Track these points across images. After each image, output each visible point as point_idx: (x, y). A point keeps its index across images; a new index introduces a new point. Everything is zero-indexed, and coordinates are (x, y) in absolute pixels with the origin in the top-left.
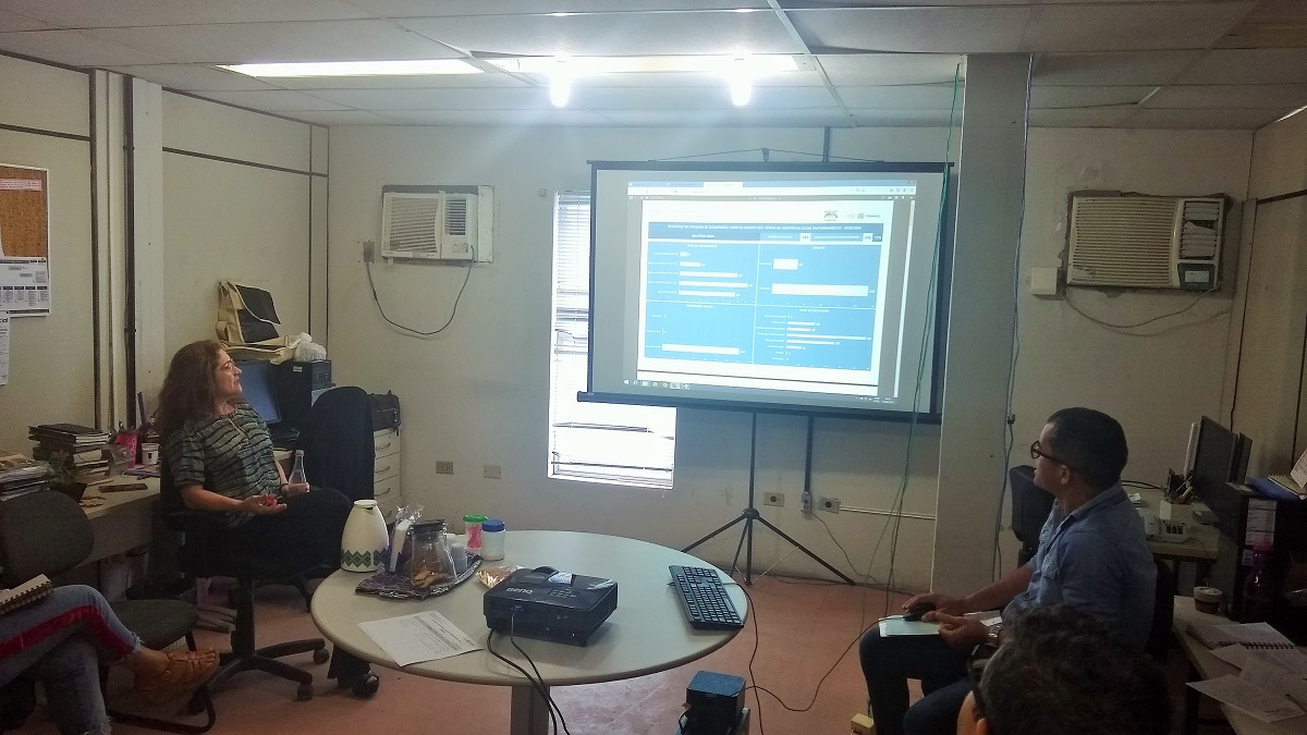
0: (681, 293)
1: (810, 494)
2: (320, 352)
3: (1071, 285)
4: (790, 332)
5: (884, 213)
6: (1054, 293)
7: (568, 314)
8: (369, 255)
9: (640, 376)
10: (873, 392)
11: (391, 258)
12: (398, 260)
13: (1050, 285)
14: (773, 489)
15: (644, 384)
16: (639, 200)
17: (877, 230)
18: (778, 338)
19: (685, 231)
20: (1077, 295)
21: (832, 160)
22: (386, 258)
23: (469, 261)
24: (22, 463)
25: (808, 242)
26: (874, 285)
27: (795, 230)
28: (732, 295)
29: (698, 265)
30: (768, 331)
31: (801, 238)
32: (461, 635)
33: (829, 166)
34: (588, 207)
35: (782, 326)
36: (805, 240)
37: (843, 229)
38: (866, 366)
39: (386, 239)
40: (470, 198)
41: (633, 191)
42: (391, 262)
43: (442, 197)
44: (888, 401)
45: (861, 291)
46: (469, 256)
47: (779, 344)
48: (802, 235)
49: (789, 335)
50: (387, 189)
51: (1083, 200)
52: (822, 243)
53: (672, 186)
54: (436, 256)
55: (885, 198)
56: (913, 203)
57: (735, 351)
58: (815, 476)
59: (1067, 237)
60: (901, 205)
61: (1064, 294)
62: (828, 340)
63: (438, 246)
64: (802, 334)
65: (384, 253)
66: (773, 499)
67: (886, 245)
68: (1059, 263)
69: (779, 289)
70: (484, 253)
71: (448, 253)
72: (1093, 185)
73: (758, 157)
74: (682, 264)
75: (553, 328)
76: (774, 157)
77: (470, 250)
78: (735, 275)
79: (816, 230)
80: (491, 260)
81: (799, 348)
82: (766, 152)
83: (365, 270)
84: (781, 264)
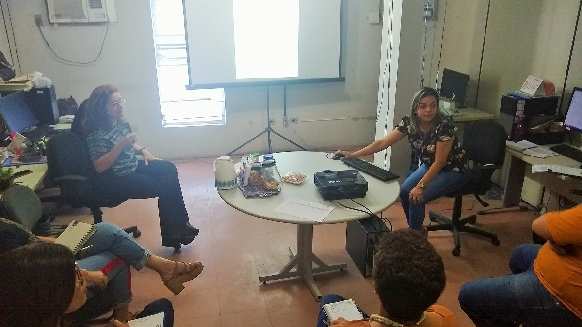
1: (286, 117)
2: (48, 82)
8: (40, 22)
11: (56, 23)
12: (60, 24)
13: (377, 19)
22: (52, 24)
23: (106, 22)
42: (56, 26)
46: (105, 20)
54: (86, 21)
58: (287, 109)
63: (86, 15)
65: (51, 21)
66: (271, 121)
70: (112, 17)
71: (93, 19)
77: (106, 16)
80: (116, 21)
83: (38, 30)
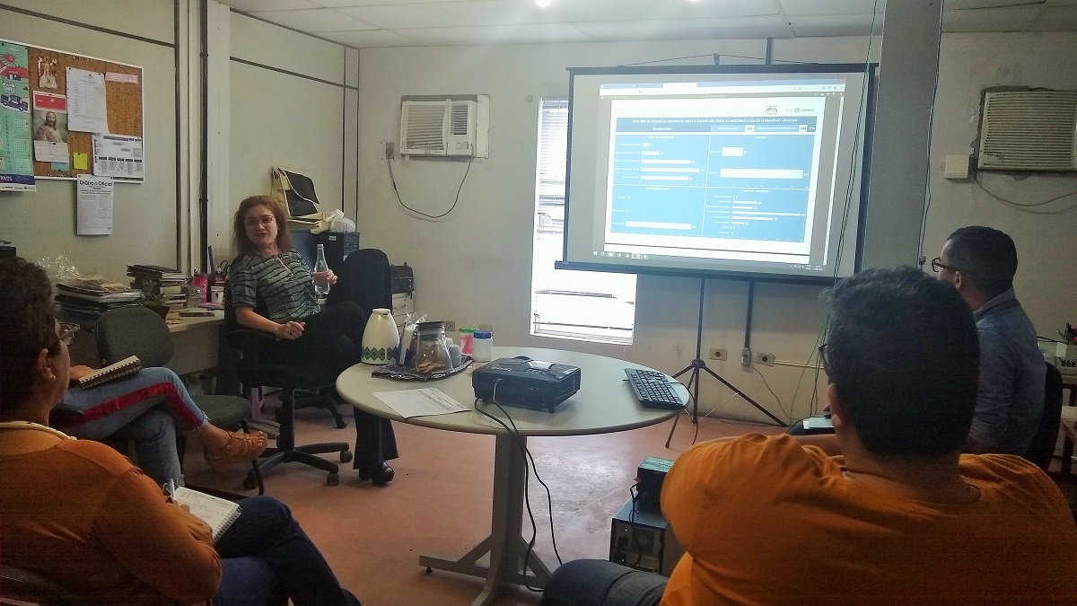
0: (643, 177)
1: (749, 349)
2: (350, 225)
3: (983, 170)
4: (735, 210)
5: (817, 107)
6: (966, 177)
7: (549, 200)
8: (390, 153)
9: (607, 248)
10: (805, 260)
11: (407, 155)
12: (412, 157)
13: (962, 170)
14: (718, 346)
15: (610, 255)
16: (609, 100)
17: (810, 122)
18: (724, 215)
19: (647, 125)
20: (986, 178)
21: (773, 63)
22: (403, 155)
23: (469, 157)
24: (122, 290)
25: (752, 132)
26: (808, 170)
27: (741, 122)
28: (686, 179)
29: (657, 153)
30: (715, 209)
31: (746, 129)
32: (453, 402)
33: (771, 68)
34: (566, 111)
35: (728, 204)
36: (749, 131)
37: (782, 122)
38: (800, 239)
39: (404, 139)
40: (470, 104)
41: (604, 92)
42: (407, 158)
43: (449, 104)
44: (818, 268)
45: (797, 174)
46: (469, 152)
47: (725, 220)
48: (747, 126)
49: (734, 212)
50: (405, 98)
51: (994, 95)
52: (763, 133)
53: (637, 87)
54: (443, 153)
55: (819, 94)
56: (842, 98)
57: (687, 227)
58: (754, 335)
59: (980, 127)
60: (831, 100)
61: (975, 178)
62: (769, 216)
63: (445, 145)
64: (745, 211)
65: (402, 151)
66: (718, 354)
67: (818, 135)
68: (971, 151)
69: (726, 173)
70: (482, 151)
71: (452, 151)
72: (1005, 82)
73: (712, 62)
74: (644, 153)
75: (536, 212)
76: (723, 61)
77: (470, 147)
78: (688, 162)
79: (758, 122)
80: (487, 156)
81: (743, 223)
82: (717, 57)
83: (387, 165)
84: (728, 152)
